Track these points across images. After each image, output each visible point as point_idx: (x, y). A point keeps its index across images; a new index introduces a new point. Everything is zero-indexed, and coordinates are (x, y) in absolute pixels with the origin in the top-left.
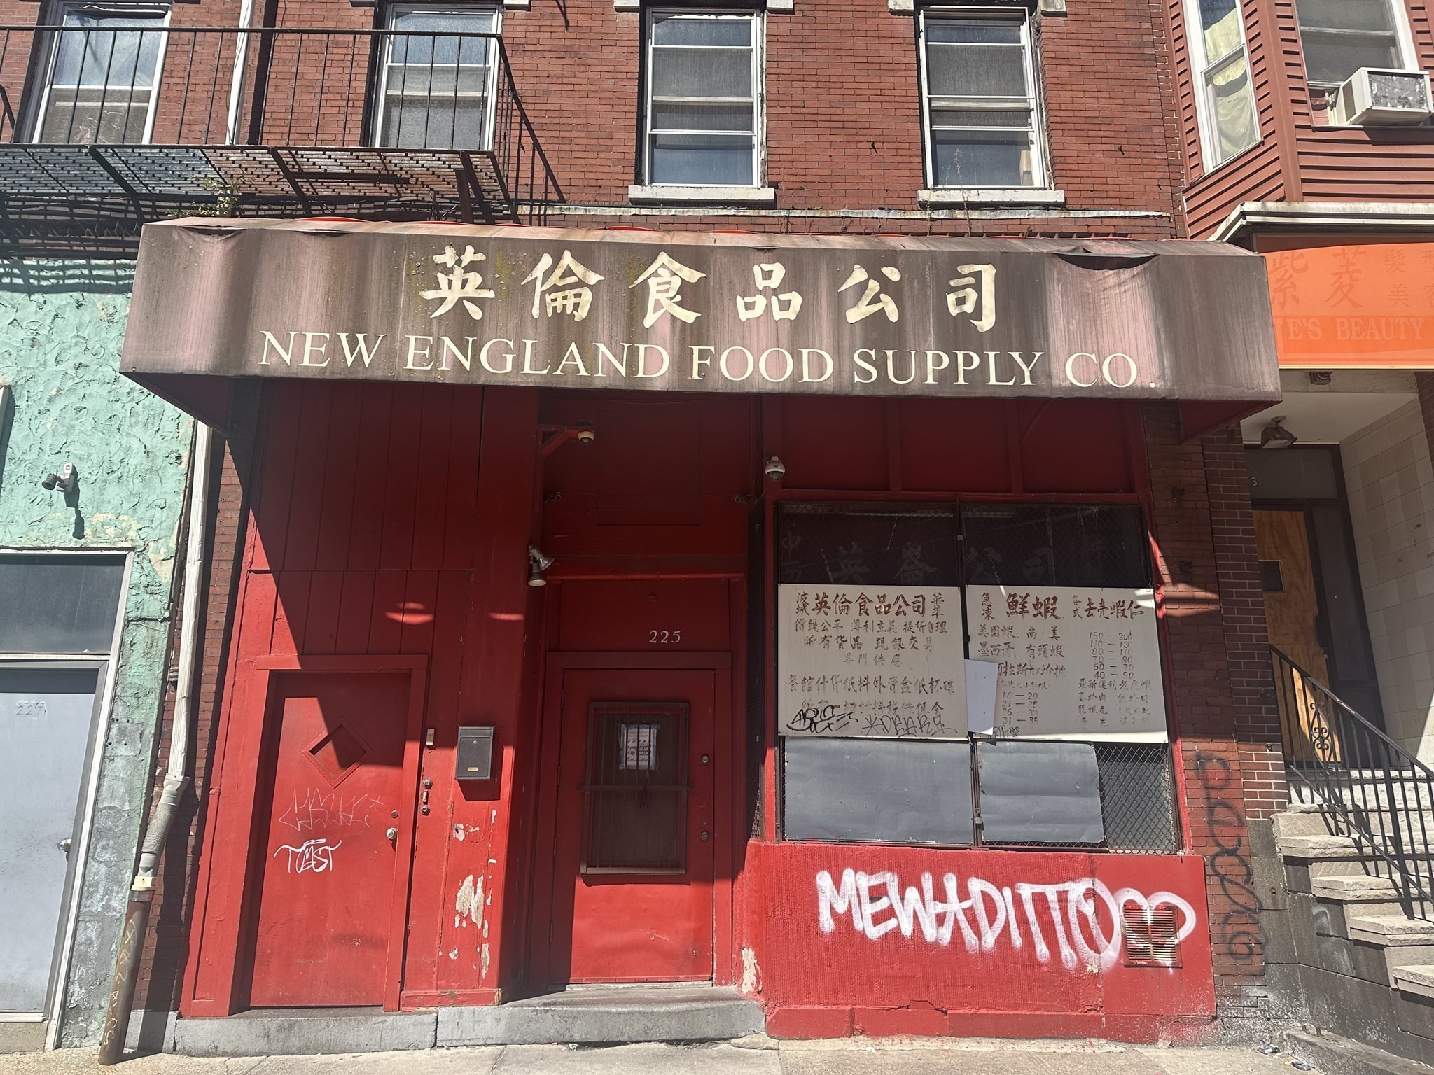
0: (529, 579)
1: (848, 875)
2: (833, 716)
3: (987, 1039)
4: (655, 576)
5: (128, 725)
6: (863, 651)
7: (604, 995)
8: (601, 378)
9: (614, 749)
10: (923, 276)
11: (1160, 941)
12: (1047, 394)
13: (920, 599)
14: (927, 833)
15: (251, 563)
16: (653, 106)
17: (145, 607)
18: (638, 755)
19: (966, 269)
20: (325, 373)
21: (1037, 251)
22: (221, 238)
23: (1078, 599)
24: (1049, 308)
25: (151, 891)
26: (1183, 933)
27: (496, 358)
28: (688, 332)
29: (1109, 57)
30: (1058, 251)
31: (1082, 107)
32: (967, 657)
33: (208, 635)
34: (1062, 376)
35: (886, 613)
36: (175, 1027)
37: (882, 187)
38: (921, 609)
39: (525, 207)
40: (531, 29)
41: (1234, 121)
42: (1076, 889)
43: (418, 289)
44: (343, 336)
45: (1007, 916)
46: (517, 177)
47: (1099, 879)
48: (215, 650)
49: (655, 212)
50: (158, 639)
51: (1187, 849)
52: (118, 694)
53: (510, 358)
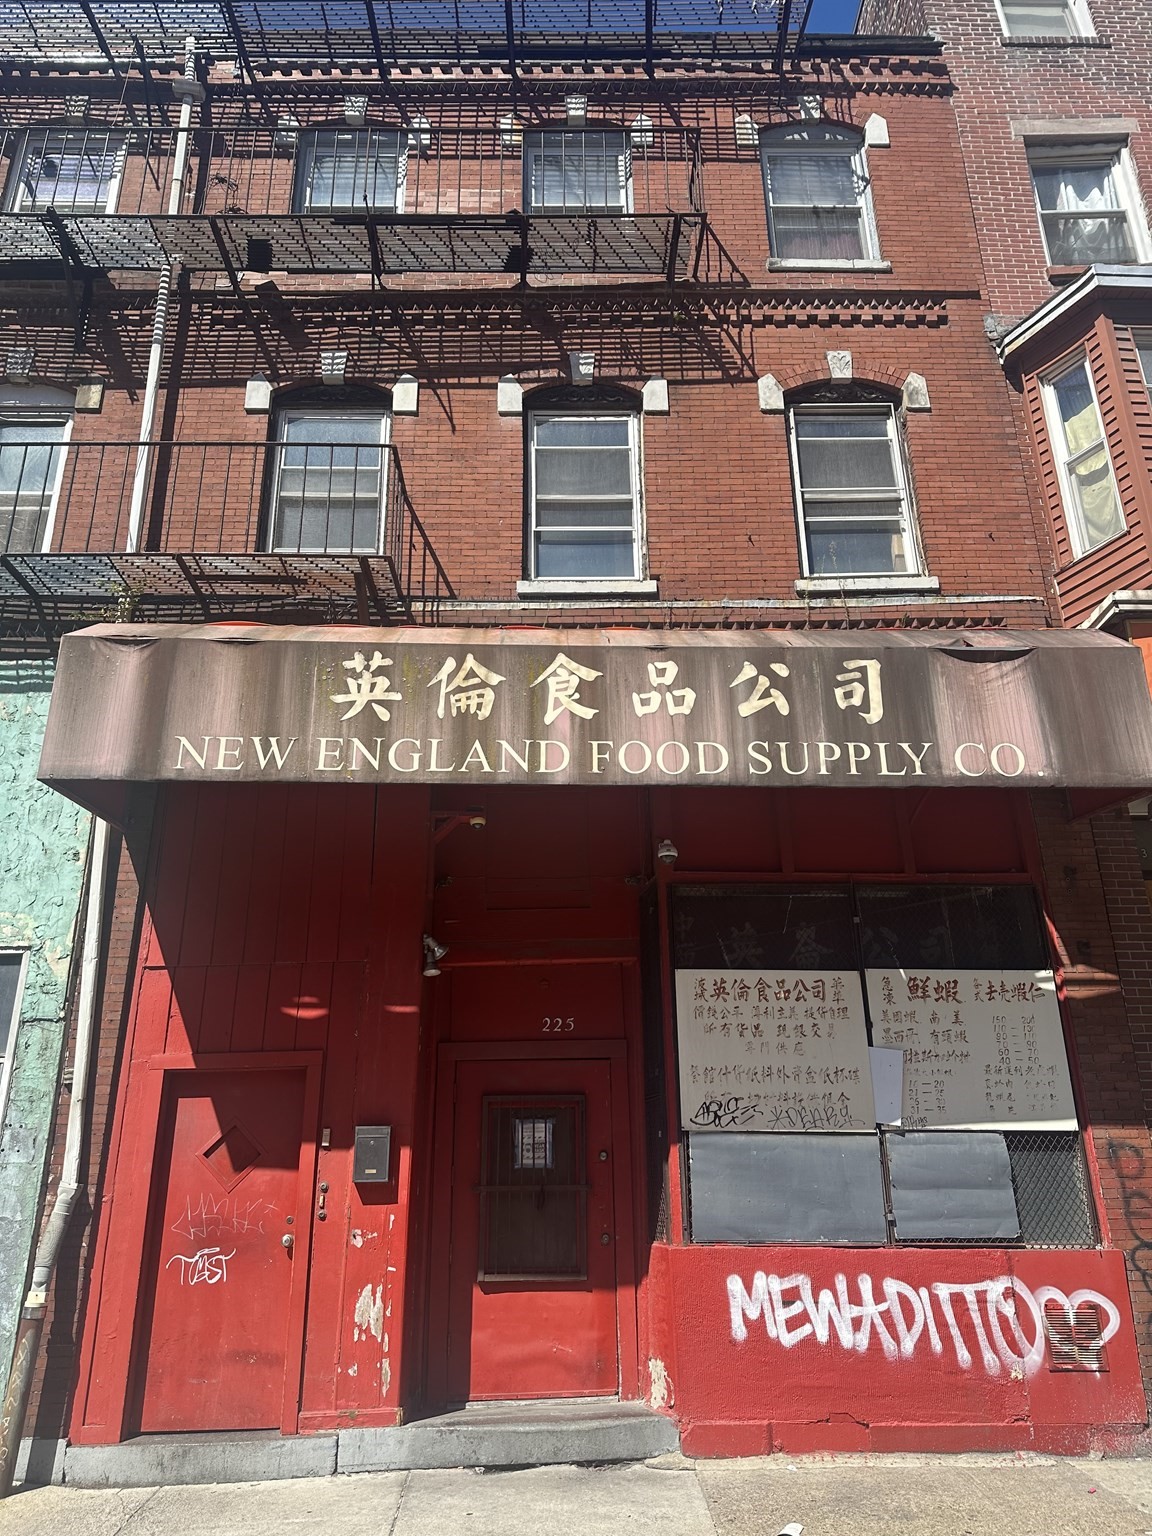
0: (423, 970)
1: (759, 1279)
2: (738, 1109)
3: (912, 1455)
4: (547, 961)
5: (21, 1130)
6: (764, 1039)
7: (508, 1413)
8: (504, 774)
9: (509, 1145)
10: (811, 670)
11: (1085, 1343)
12: (938, 784)
13: (820, 983)
14: (838, 1232)
15: (147, 959)
16: (537, 504)
17: (41, 1007)
18: (534, 1152)
19: (852, 664)
20: (239, 776)
21: (919, 646)
22: (137, 648)
23: (979, 982)
24: (935, 700)
25: (43, 1307)
26: (1108, 1333)
27: (404, 757)
28: (587, 727)
29: (974, 448)
30: (940, 644)
31: (951, 496)
32: (870, 1044)
33: (102, 1034)
34: (952, 766)
35: (786, 999)
36: (65, 1457)
37: (760, 577)
38: (821, 994)
39: (418, 604)
40: (419, 433)
41: (1099, 509)
42: (995, 1288)
43: (328, 694)
44: (256, 740)
45: (925, 1319)
46: (409, 575)
47: (1017, 1276)
48: (110, 1050)
49: (543, 606)
50: (53, 1040)
51: (1106, 1243)
52: (12, 1098)
53: (416, 756)
